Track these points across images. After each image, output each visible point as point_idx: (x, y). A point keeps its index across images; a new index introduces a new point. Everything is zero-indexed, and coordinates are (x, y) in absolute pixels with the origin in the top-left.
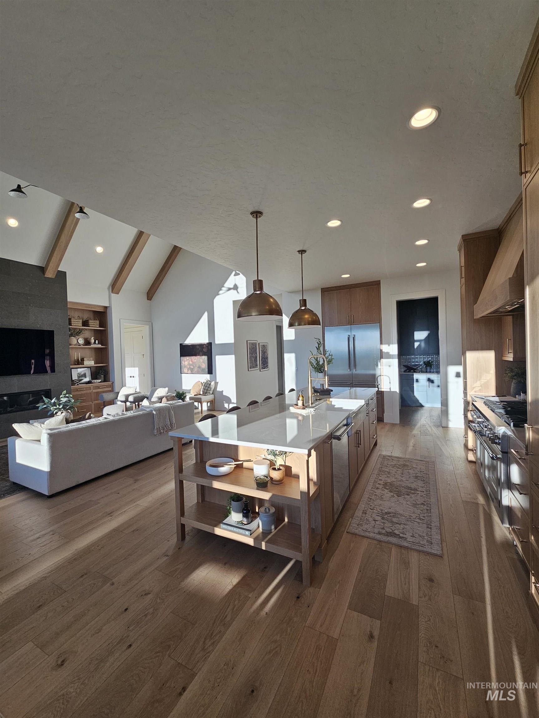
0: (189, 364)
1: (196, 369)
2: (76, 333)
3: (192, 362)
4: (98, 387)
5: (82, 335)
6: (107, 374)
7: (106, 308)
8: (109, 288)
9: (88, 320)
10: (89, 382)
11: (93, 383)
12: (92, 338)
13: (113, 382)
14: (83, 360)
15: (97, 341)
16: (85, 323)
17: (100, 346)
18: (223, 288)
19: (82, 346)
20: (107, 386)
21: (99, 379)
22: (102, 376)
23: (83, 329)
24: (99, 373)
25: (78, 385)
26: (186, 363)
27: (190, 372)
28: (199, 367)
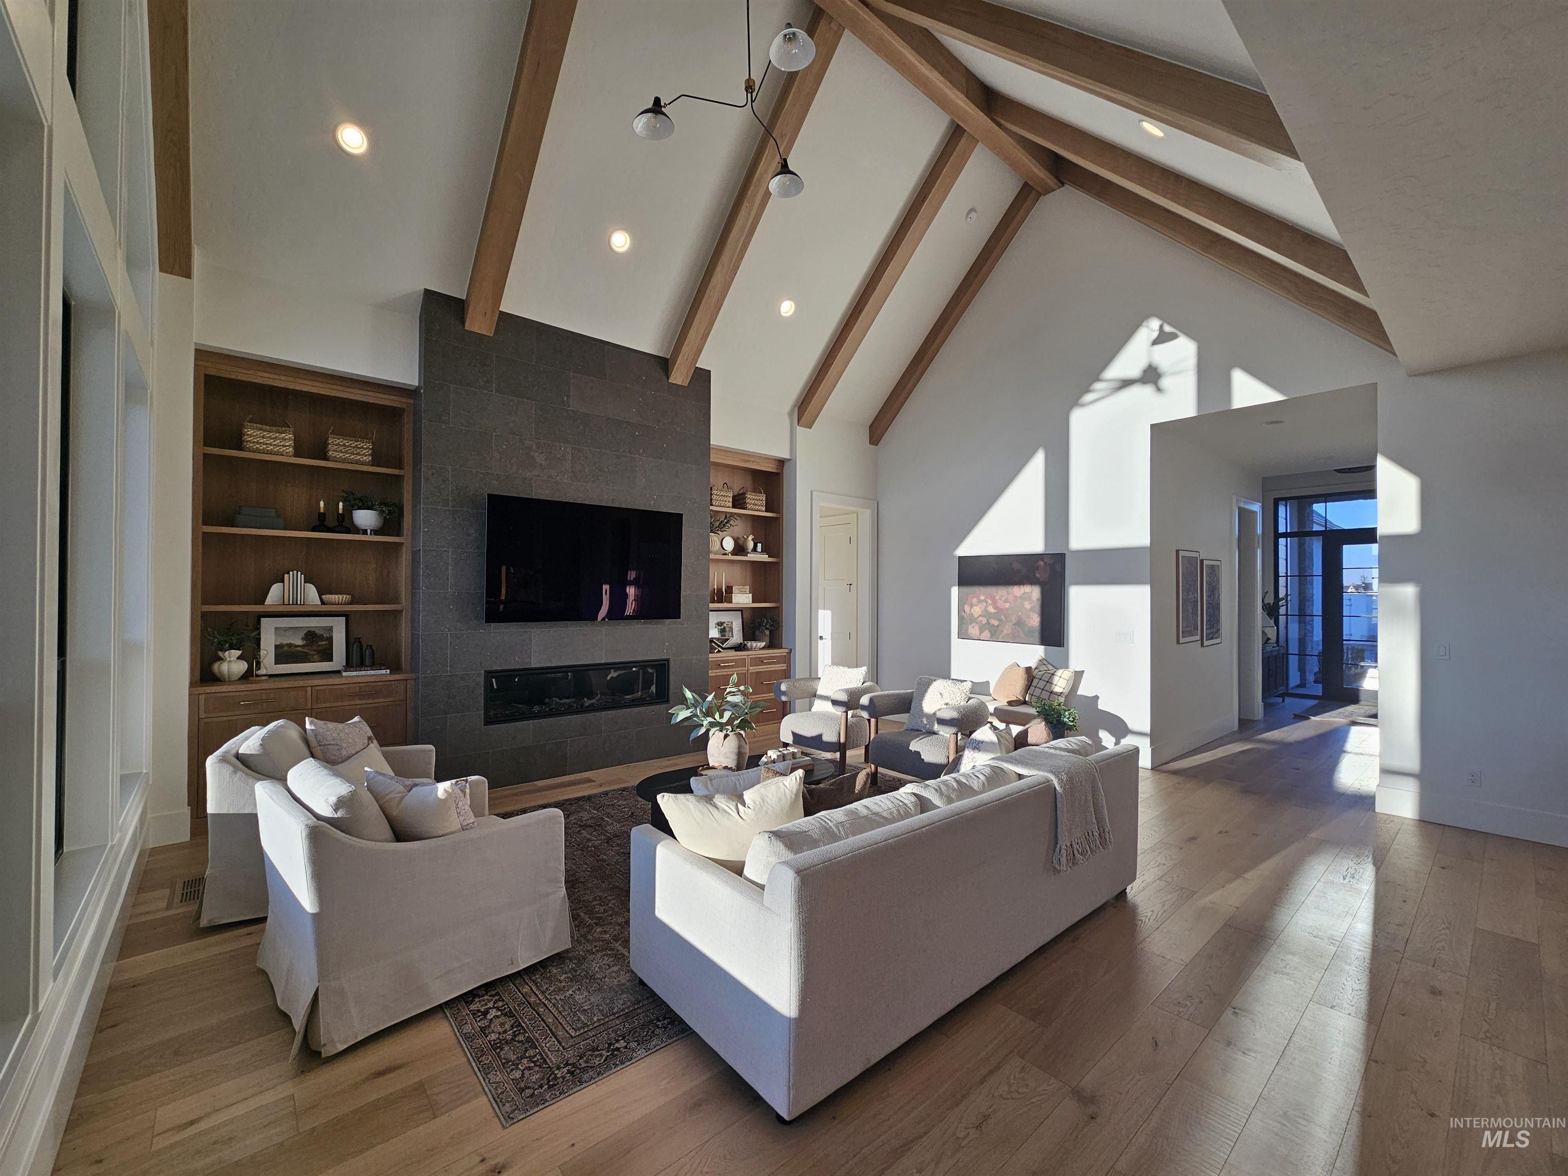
0: (986, 614)
1: (1007, 629)
2: (719, 524)
3: (996, 607)
4: (760, 661)
5: (729, 531)
6: (778, 627)
7: (781, 462)
8: (791, 414)
9: (744, 494)
10: (739, 648)
11: (748, 650)
12: (751, 537)
13: (791, 650)
14: (729, 590)
15: (759, 545)
16: (739, 501)
17: (765, 558)
18: (1098, 386)
19: (730, 557)
20: (780, 660)
21: (759, 640)
22: (767, 632)
23: (732, 515)
24: (760, 624)
25: (719, 651)
26: (977, 611)
27: (986, 634)
28: (1019, 623)
